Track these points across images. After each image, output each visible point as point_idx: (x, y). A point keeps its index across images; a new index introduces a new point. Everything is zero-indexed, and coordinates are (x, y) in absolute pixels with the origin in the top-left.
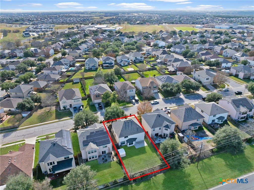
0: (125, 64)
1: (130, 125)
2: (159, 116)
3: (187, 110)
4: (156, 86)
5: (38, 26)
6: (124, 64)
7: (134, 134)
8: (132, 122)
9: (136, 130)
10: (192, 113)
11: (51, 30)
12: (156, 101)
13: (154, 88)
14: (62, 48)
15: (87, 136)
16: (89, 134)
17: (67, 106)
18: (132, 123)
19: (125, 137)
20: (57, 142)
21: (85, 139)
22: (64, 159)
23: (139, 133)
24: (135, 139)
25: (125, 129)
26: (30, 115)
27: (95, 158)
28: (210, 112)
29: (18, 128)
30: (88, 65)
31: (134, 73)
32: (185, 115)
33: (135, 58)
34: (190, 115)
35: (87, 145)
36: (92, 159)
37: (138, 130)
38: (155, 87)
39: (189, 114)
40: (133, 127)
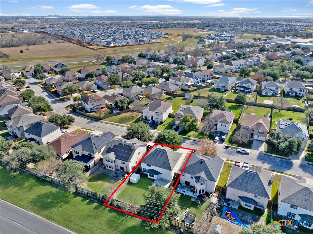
0: (267, 94)
1: (160, 155)
2: (201, 163)
3: (247, 174)
4: (264, 131)
5: (223, 34)
6: (265, 94)
7: (157, 166)
8: (164, 152)
9: (162, 164)
10: (251, 181)
11: (233, 38)
12: (245, 151)
13: (260, 133)
14: (219, 60)
15: (115, 145)
16: (117, 144)
17: (149, 117)
18: (163, 154)
19: (148, 165)
20: (92, 138)
21: (112, 147)
22: (88, 155)
23: (163, 168)
24: (158, 173)
25: (152, 156)
26: (119, 114)
27: (111, 169)
28: (288, 196)
29: (101, 120)
30: (216, 84)
31: (267, 108)
32: (237, 179)
33: (289, 88)
34: (246, 183)
35: (109, 152)
36: (108, 168)
37: (164, 165)
38: (262, 133)
39: (245, 181)
40: (161, 158)
